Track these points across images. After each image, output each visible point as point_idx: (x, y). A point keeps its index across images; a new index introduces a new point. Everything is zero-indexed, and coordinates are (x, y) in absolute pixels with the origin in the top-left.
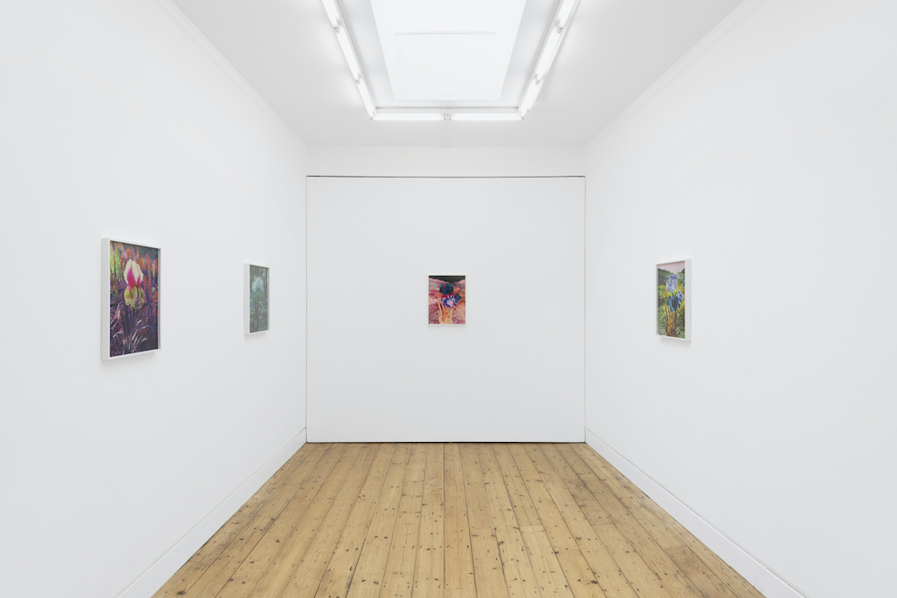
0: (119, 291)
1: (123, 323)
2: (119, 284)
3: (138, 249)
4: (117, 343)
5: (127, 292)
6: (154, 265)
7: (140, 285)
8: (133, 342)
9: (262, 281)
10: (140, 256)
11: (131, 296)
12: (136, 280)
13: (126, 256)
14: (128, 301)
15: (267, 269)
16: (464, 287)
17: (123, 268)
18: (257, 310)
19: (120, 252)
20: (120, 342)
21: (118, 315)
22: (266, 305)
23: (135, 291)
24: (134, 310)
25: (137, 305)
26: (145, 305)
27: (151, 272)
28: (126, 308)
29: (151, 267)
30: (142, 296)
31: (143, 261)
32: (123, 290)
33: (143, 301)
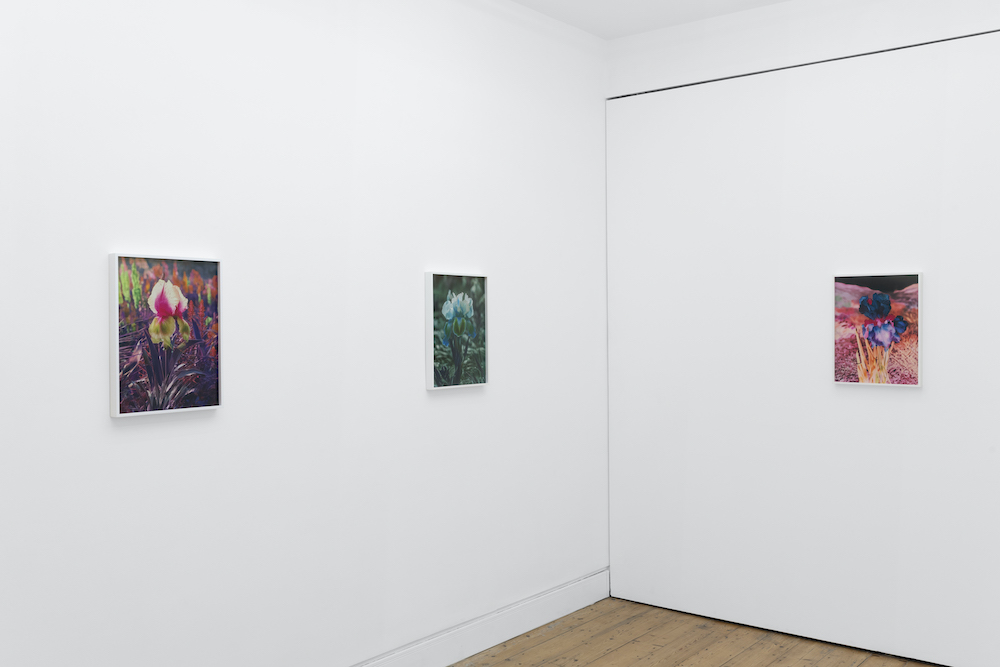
0: (140, 324)
1: (148, 368)
2: (138, 314)
3: (175, 265)
4: (136, 394)
5: (154, 326)
6: (209, 287)
7: (178, 314)
8: (168, 393)
9: (469, 301)
10: (181, 275)
11: (163, 330)
12: (173, 308)
13: (152, 275)
14: (155, 338)
15: (482, 280)
16: (916, 300)
17: (146, 293)
18: (456, 350)
19: (142, 271)
20: (142, 394)
21: (138, 355)
22: (481, 340)
23: (171, 324)
24: (169, 349)
25: (174, 341)
26: (191, 343)
27: (204, 297)
28: (154, 349)
29: (204, 288)
30: (185, 330)
31: (188, 281)
32: (147, 323)
33: (187, 337)
